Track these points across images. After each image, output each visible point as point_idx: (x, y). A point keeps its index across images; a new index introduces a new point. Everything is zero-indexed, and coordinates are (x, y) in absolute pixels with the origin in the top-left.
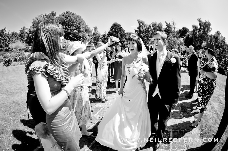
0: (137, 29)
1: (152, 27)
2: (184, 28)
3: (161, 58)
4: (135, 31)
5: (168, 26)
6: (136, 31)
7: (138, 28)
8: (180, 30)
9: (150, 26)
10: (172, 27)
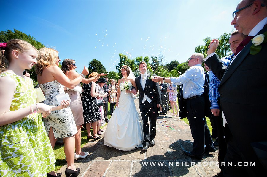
0: (118, 65)
1: (135, 63)
2: (172, 62)
3: (144, 77)
5: (154, 60)
6: (117, 67)
8: (168, 65)
9: (133, 61)
10: (159, 61)
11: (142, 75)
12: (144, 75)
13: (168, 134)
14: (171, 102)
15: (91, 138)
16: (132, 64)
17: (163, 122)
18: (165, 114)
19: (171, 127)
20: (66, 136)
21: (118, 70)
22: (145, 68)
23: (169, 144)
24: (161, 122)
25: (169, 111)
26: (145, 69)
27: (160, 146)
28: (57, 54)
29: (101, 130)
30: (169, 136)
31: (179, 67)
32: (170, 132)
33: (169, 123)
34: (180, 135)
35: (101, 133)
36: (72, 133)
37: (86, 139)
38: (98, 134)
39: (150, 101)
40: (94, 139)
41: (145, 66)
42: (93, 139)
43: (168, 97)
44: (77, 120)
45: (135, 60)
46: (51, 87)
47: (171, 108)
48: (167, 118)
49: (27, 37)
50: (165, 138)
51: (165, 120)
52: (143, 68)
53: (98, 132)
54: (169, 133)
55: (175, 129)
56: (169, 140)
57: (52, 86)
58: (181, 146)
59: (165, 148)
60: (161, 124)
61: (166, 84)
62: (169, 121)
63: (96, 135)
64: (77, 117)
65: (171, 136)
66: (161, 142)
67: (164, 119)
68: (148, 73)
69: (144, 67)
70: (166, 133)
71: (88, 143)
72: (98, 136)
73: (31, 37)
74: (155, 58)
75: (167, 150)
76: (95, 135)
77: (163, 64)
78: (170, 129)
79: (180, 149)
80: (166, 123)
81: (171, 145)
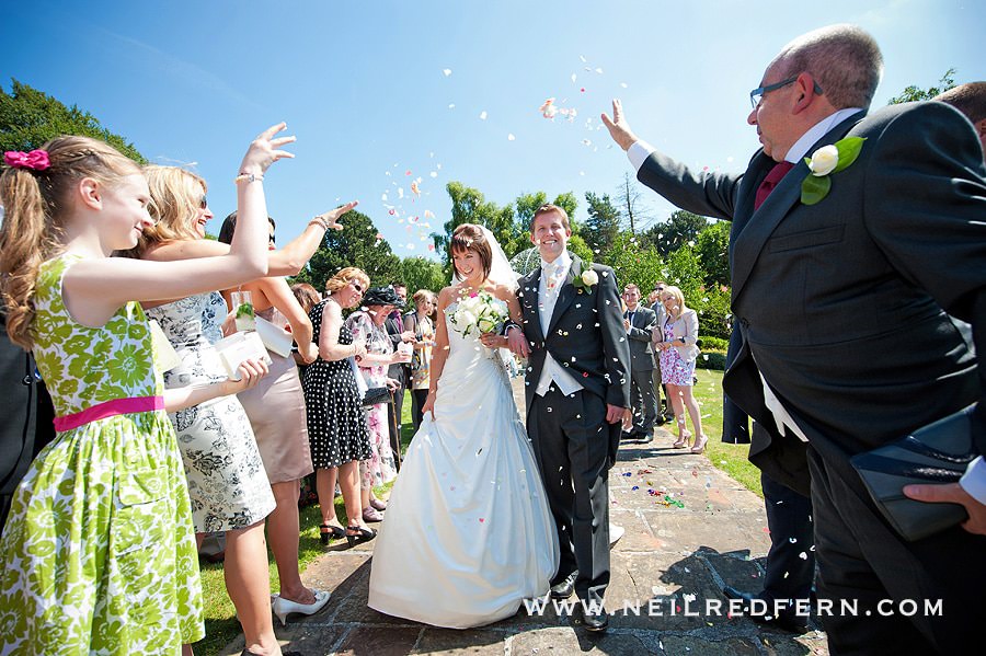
0: (443, 233)
1: (517, 221)
3: (551, 273)
4: (433, 242)
5: (599, 210)
6: (438, 240)
7: (447, 227)
8: (658, 230)
9: (507, 214)
10: (619, 214)
11: (544, 264)
12: (556, 264)
13: (657, 522)
14: (669, 388)
15: (337, 534)
16: (500, 225)
17: (634, 473)
18: (647, 439)
19: (671, 495)
20: (226, 527)
21: (443, 253)
22: (558, 231)
23: (664, 563)
24: (629, 474)
25: (661, 428)
26: (557, 239)
27: (623, 572)
28: (197, 192)
29: (378, 501)
30: (662, 532)
31: (707, 236)
32: (666, 515)
33: (664, 477)
34: (707, 528)
35: (377, 515)
36: (247, 513)
37: (317, 539)
38: (367, 520)
39: (569, 387)
40: (351, 538)
41: (559, 222)
42: (344, 540)
43: (659, 366)
44: (281, 456)
45: (515, 209)
46: (170, 324)
47: (670, 416)
48: (652, 455)
49: (65, 114)
50: (647, 540)
51: (646, 468)
52: (551, 232)
53: (364, 511)
54: (660, 519)
55: (687, 503)
56: (662, 548)
57: (175, 323)
58: (714, 573)
59: (644, 581)
60: (627, 484)
61: (649, 310)
62: (663, 471)
63: (359, 522)
64: (281, 447)
65: (671, 534)
66: (628, 556)
67: (642, 464)
68: (572, 258)
69: (554, 227)
70: (651, 518)
71: (327, 555)
72: (366, 527)
73: (84, 115)
74: (602, 202)
75: (654, 588)
76: (353, 521)
77: (638, 226)
78: (668, 503)
79: (711, 588)
80: (651, 480)
81: (671, 568)
